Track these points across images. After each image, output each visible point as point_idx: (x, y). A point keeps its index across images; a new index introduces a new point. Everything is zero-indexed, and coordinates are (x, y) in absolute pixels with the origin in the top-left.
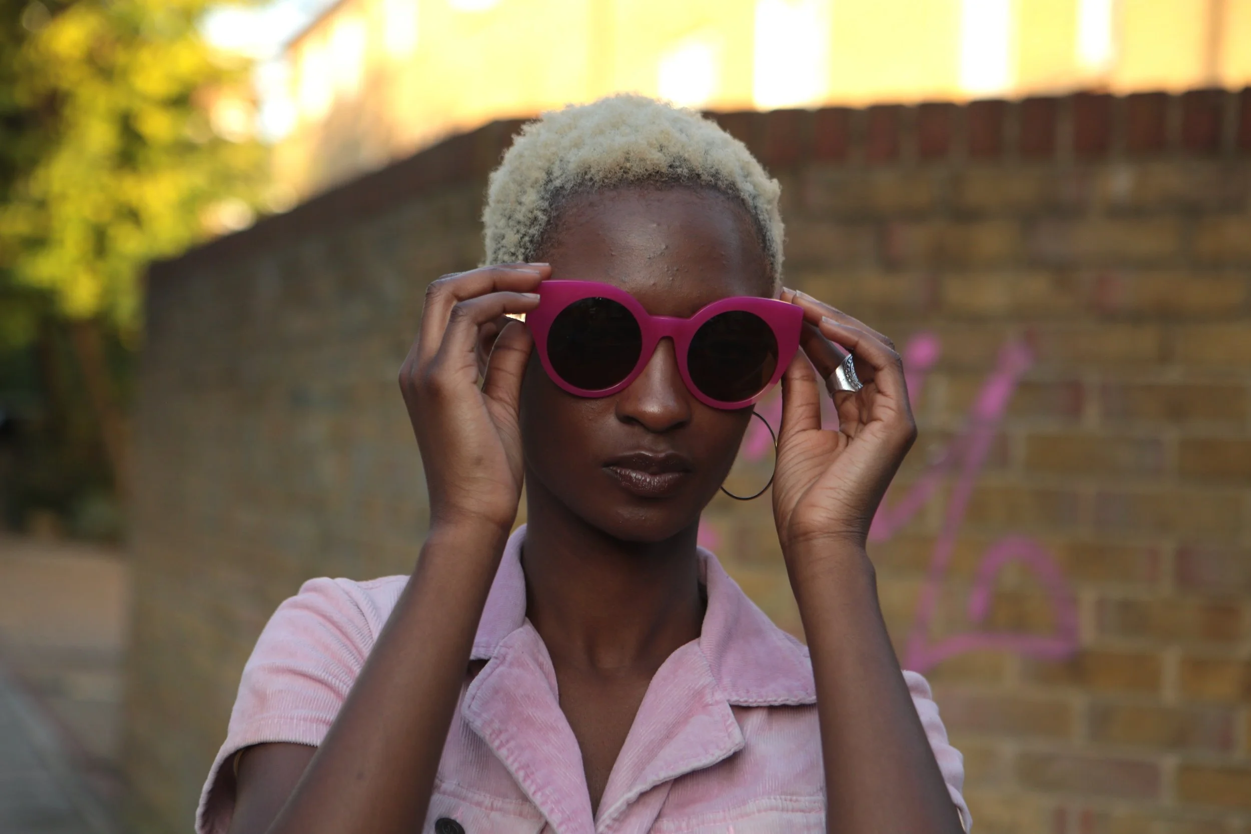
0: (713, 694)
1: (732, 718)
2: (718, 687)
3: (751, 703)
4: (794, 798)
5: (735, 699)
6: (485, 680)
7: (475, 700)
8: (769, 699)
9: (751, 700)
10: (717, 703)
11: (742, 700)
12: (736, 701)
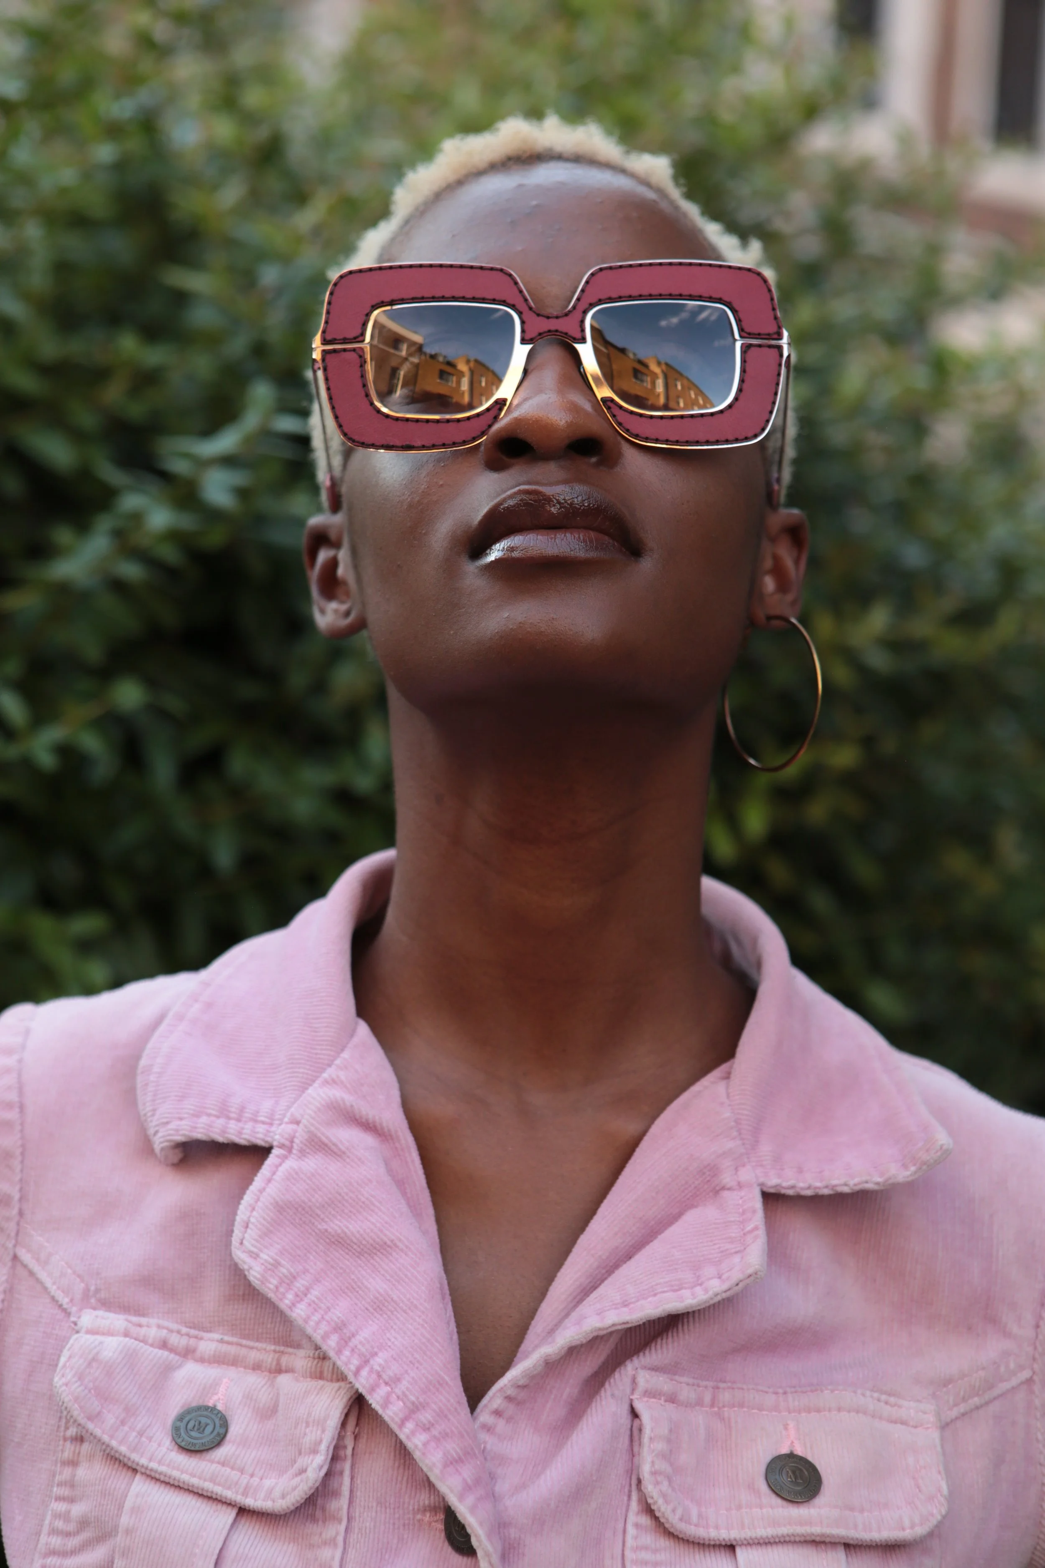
0: (736, 1169)
1: (758, 1217)
2: (748, 1158)
3: (802, 1189)
4: (892, 1400)
5: (773, 1182)
6: (261, 1191)
7: (249, 1231)
8: (835, 1182)
9: (801, 1185)
10: (740, 1186)
11: (785, 1184)
12: (776, 1186)
